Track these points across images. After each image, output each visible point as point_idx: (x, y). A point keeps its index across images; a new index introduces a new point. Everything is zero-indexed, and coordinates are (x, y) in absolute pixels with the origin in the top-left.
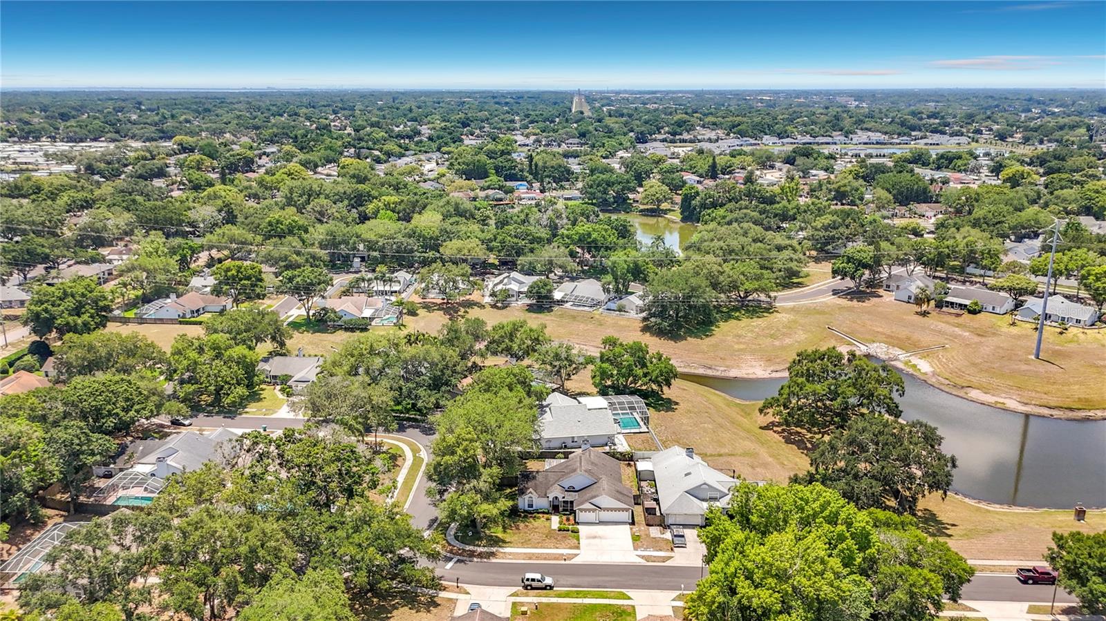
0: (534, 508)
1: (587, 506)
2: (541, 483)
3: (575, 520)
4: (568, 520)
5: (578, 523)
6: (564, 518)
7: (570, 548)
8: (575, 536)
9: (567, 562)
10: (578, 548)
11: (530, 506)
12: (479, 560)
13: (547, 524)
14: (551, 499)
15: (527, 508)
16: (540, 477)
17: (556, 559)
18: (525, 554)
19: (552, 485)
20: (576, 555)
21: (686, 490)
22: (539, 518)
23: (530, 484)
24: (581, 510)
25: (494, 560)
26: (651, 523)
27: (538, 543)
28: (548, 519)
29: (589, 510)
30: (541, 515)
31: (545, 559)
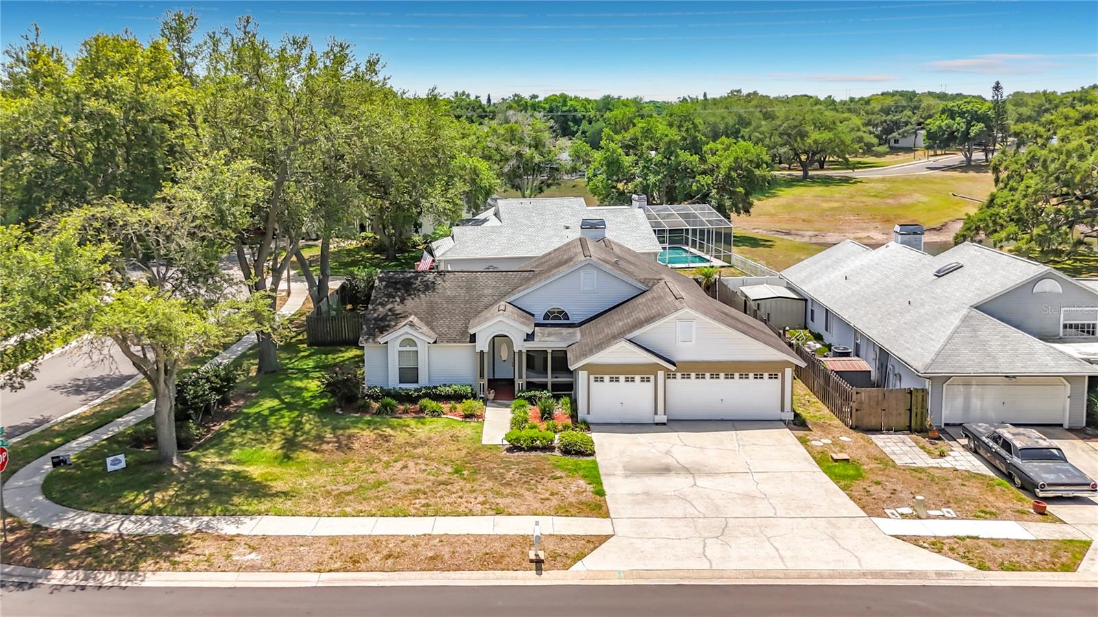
0: (423, 380)
1: (620, 353)
2: (450, 300)
3: (574, 416)
4: (546, 415)
5: (588, 426)
6: (532, 411)
7: (564, 510)
8: (577, 469)
9: (551, 577)
10: (598, 508)
11: (409, 374)
12: (76, 577)
13: (468, 429)
14: (483, 344)
15: (394, 383)
16: (447, 287)
17: (491, 560)
18: (334, 540)
19: (487, 306)
20: (596, 541)
21: (976, 301)
22: (436, 414)
23: (410, 303)
24: (598, 372)
25: (156, 577)
26: (873, 422)
27: (416, 494)
28: (469, 416)
29: (628, 371)
30: (445, 407)
31: (434, 563)
